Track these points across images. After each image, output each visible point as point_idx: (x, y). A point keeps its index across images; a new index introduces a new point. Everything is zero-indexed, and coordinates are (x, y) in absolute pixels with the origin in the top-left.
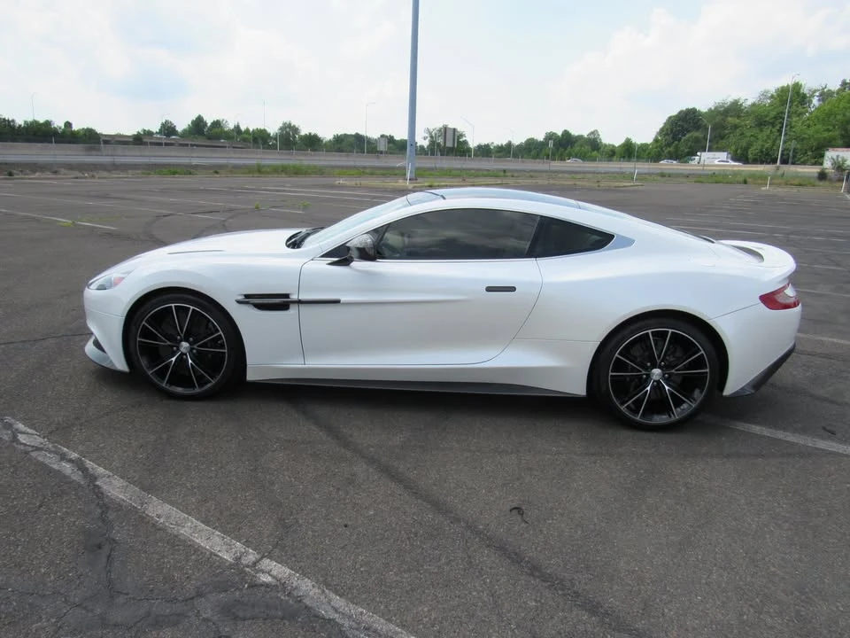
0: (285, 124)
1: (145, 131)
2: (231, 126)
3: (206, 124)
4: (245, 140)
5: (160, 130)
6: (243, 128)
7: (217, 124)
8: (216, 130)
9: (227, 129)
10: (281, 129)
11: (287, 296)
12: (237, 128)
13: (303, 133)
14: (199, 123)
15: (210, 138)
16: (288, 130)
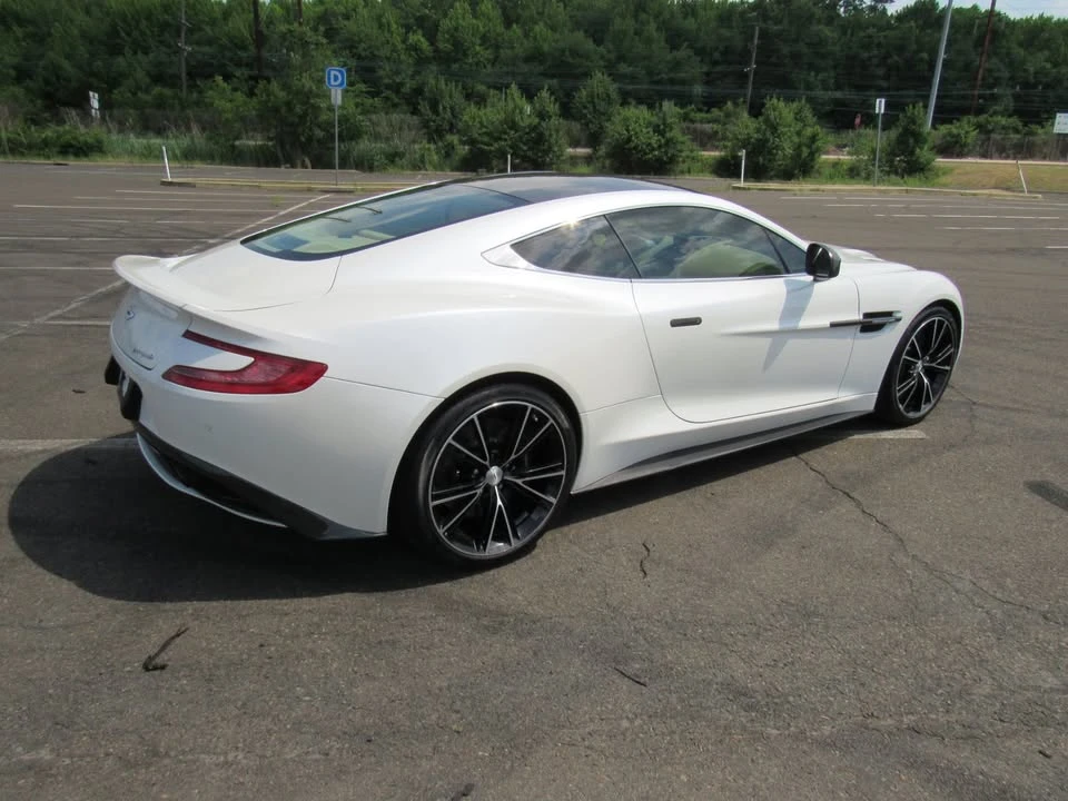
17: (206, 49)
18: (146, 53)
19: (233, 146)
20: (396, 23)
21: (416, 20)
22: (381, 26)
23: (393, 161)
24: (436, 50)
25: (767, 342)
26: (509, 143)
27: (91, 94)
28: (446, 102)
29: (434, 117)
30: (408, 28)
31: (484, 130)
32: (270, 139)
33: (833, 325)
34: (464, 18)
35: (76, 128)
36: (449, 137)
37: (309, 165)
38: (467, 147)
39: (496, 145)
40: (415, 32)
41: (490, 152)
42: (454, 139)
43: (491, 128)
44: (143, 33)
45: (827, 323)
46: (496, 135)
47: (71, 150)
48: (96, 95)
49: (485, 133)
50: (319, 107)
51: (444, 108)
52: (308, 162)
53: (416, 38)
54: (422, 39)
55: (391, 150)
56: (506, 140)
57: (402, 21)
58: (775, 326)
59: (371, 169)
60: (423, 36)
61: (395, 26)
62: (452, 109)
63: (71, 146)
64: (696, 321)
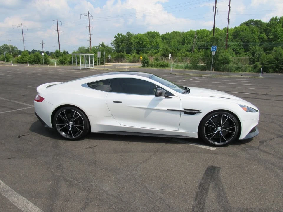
17: (204, 42)
18: (190, 44)
19: (196, 66)
20: (257, 31)
21: (264, 30)
22: (252, 33)
23: (237, 70)
24: (268, 38)
25: (145, 110)
26: (275, 64)
27: (169, 54)
28: (257, 53)
29: (253, 57)
30: (261, 33)
31: (267, 61)
32: (205, 64)
33: (168, 110)
34: (279, 28)
35: (165, 61)
36: (256, 63)
37: (214, 70)
38: (261, 66)
39: (270, 65)
40: (263, 34)
41: (268, 67)
42: (258, 63)
43: (270, 60)
44: (190, 40)
45: (166, 109)
46: (271, 62)
47: (162, 66)
48: (171, 54)
49: (267, 62)
50: (218, 56)
51: (256, 55)
52: (213, 70)
53: (263, 35)
54: (265, 35)
55: (237, 67)
56: (274, 63)
57: (260, 31)
58: (146, 107)
59: (230, 72)
60: (265, 34)
61: (257, 32)
62: (259, 55)
63: (162, 65)
64: (121, 102)
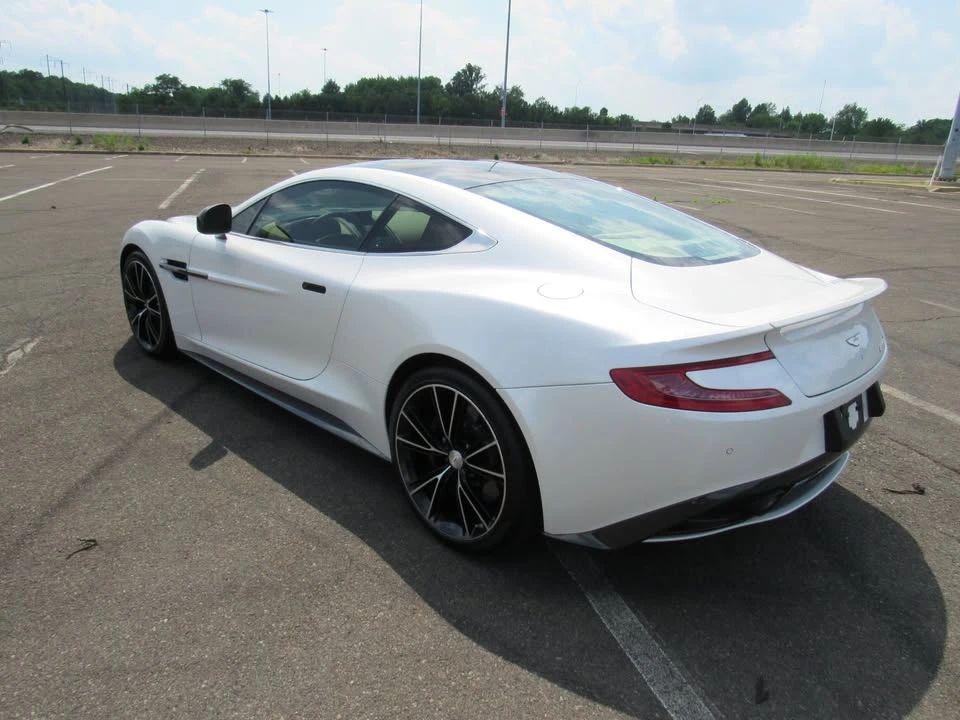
0: (847, 107)
1: (680, 117)
2: (779, 111)
3: (750, 109)
4: (793, 128)
5: (698, 117)
6: (793, 113)
7: (762, 108)
8: (760, 116)
9: (774, 114)
10: (841, 114)
11: (183, 265)
12: (786, 114)
13: (870, 119)
14: (742, 107)
15: (750, 125)
16: (850, 114)
